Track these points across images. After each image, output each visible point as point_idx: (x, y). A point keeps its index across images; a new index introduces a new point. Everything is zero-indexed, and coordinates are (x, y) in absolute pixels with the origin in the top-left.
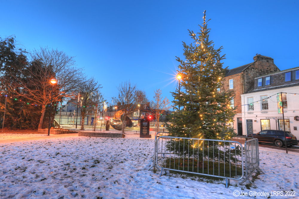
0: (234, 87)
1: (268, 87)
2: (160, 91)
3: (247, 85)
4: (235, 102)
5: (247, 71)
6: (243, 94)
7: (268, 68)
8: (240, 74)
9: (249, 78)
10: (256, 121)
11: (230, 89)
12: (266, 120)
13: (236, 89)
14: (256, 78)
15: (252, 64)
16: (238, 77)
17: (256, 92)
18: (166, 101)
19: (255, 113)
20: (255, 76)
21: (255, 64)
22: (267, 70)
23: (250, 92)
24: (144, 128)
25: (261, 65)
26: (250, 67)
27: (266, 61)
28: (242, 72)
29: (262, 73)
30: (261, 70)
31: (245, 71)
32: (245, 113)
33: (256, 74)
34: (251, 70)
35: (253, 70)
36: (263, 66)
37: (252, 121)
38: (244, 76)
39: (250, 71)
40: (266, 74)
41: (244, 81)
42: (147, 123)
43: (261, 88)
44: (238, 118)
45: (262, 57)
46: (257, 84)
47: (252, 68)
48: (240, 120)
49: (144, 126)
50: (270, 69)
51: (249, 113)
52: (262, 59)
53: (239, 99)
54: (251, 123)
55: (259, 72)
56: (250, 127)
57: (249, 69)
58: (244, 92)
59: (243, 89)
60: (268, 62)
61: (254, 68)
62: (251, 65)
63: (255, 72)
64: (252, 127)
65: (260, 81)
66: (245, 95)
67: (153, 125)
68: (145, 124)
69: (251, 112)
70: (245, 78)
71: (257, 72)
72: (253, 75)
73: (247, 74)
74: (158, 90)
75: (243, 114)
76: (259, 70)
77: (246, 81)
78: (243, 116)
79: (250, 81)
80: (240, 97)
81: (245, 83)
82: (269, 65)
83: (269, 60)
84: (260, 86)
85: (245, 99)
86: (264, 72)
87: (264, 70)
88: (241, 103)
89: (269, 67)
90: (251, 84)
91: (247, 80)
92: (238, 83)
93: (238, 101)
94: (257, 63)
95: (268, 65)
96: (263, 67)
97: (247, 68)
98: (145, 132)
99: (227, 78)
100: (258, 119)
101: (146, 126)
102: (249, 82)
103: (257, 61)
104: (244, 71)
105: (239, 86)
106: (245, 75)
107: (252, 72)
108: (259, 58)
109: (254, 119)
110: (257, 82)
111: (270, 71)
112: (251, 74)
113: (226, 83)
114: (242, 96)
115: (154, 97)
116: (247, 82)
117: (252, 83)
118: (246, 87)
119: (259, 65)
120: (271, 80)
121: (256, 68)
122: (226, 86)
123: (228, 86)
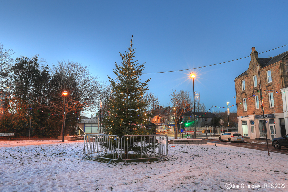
0: (272, 80)
4: (275, 99)
5: (287, 59)
8: (278, 63)
11: (268, 82)
13: (275, 82)
16: (276, 66)
28: (281, 60)
31: (285, 59)
32: (287, 112)
38: (283, 65)
41: (284, 71)
44: (280, 119)
48: (282, 121)
53: (279, 95)
58: (284, 86)
59: (284, 82)
66: (285, 89)
70: (285, 67)
75: (285, 113)
77: (287, 71)
78: (285, 116)
80: (281, 93)
81: (286, 74)
85: (286, 94)
92: (277, 74)
93: (279, 97)
97: (287, 54)
99: (264, 69)
104: (283, 59)
105: (278, 78)
106: (285, 63)
113: (263, 76)
114: (282, 90)
122: (263, 79)
123: (266, 79)
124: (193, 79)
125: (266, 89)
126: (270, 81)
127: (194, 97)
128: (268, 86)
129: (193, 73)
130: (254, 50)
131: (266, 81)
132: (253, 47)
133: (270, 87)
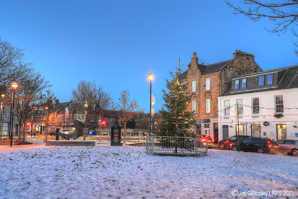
0: (211, 88)
1: (244, 90)
2: (127, 93)
3: (225, 87)
4: (212, 105)
5: (225, 70)
6: (220, 96)
7: (247, 67)
8: (217, 73)
9: (227, 79)
10: (231, 127)
11: (207, 89)
12: (241, 126)
13: (213, 90)
14: (233, 79)
15: (231, 62)
16: (216, 76)
17: (233, 95)
18: (133, 104)
19: (231, 118)
20: (233, 76)
21: (234, 61)
22: (247, 69)
23: (227, 95)
24: (115, 135)
25: (241, 63)
26: (228, 65)
27: (245, 58)
28: (220, 71)
29: (241, 72)
30: (240, 69)
31: (223, 70)
32: (222, 118)
33: (235, 74)
34: (229, 68)
35: (231, 68)
36: (242, 64)
37: (228, 127)
38: (221, 75)
39: (228, 70)
40: (246, 73)
41: (221, 81)
42: (118, 130)
43: (238, 91)
44: (214, 124)
45: (241, 53)
46: (234, 86)
47: (231, 67)
48: (216, 126)
49: (115, 134)
50: (250, 68)
51: (225, 118)
52: (242, 56)
53: (216, 102)
54: (227, 128)
55: (238, 72)
56: (226, 133)
57: (227, 68)
58: (221, 95)
59: (220, 91)
60: (248, 59)
61: (232, 67)
62: (229, 64)
63: (234, 71)
64: (228, 134)
65: (237, 82)
66: (222, 97)
67: (106, 133)
68: (116, 131)
69: (227, 116)
70: (223, 78)
71: (235, 71)
72: (231, 75)
73: (225, 74)
74: (125, 91)
75: (219, 119)
76: (238, 69)
77: (223, 81)
78: (219, 121)
79: (228, 81)
80: (217, 100)
81: (223, 84)
82: (250, 63)
83: (250, 57)
84: (237, 88)
85: (222, 101)
86: (243, 71)
87: (243, 68)
88: (218, 107)
89: (249, 65)
90: (229, 85)
91: (225, 80)
92: (215, 83)
93: (215, 104)
94: (237, 60)
95: (248, 63)
96: (242, 66)
97: (225, 67)
98: (116, 140)
99: (204, 76)
100: (234, 125)
101: (118, 134)
102: (227, 83)
103: (237, 59)
104: (221, 70)
105: (216, 87)
106: (223, 74)
107: (230, 71)
108: (239, 54)
109: (229, 125)
110: (234, 83)
111: (250, 70)
112: (229, 73)
113: (202, 82)
114: (219, 98)
115: (120, 99)
116: (224, 83)
117: (230, 83)
118: (223, 88)
119: (238, 62)
120: (247, 83)
121: (235, 67)
122: (202, 86)
123: (205, 86)
124: (151, 81)
125: (204, 95)
126: (208, 88)
127: (151, 100)
128: (206, 93)
129: (151, 74)
130: (195, 55)
131: (205, 88)
132: (194, 53)
133: (208, 94)
